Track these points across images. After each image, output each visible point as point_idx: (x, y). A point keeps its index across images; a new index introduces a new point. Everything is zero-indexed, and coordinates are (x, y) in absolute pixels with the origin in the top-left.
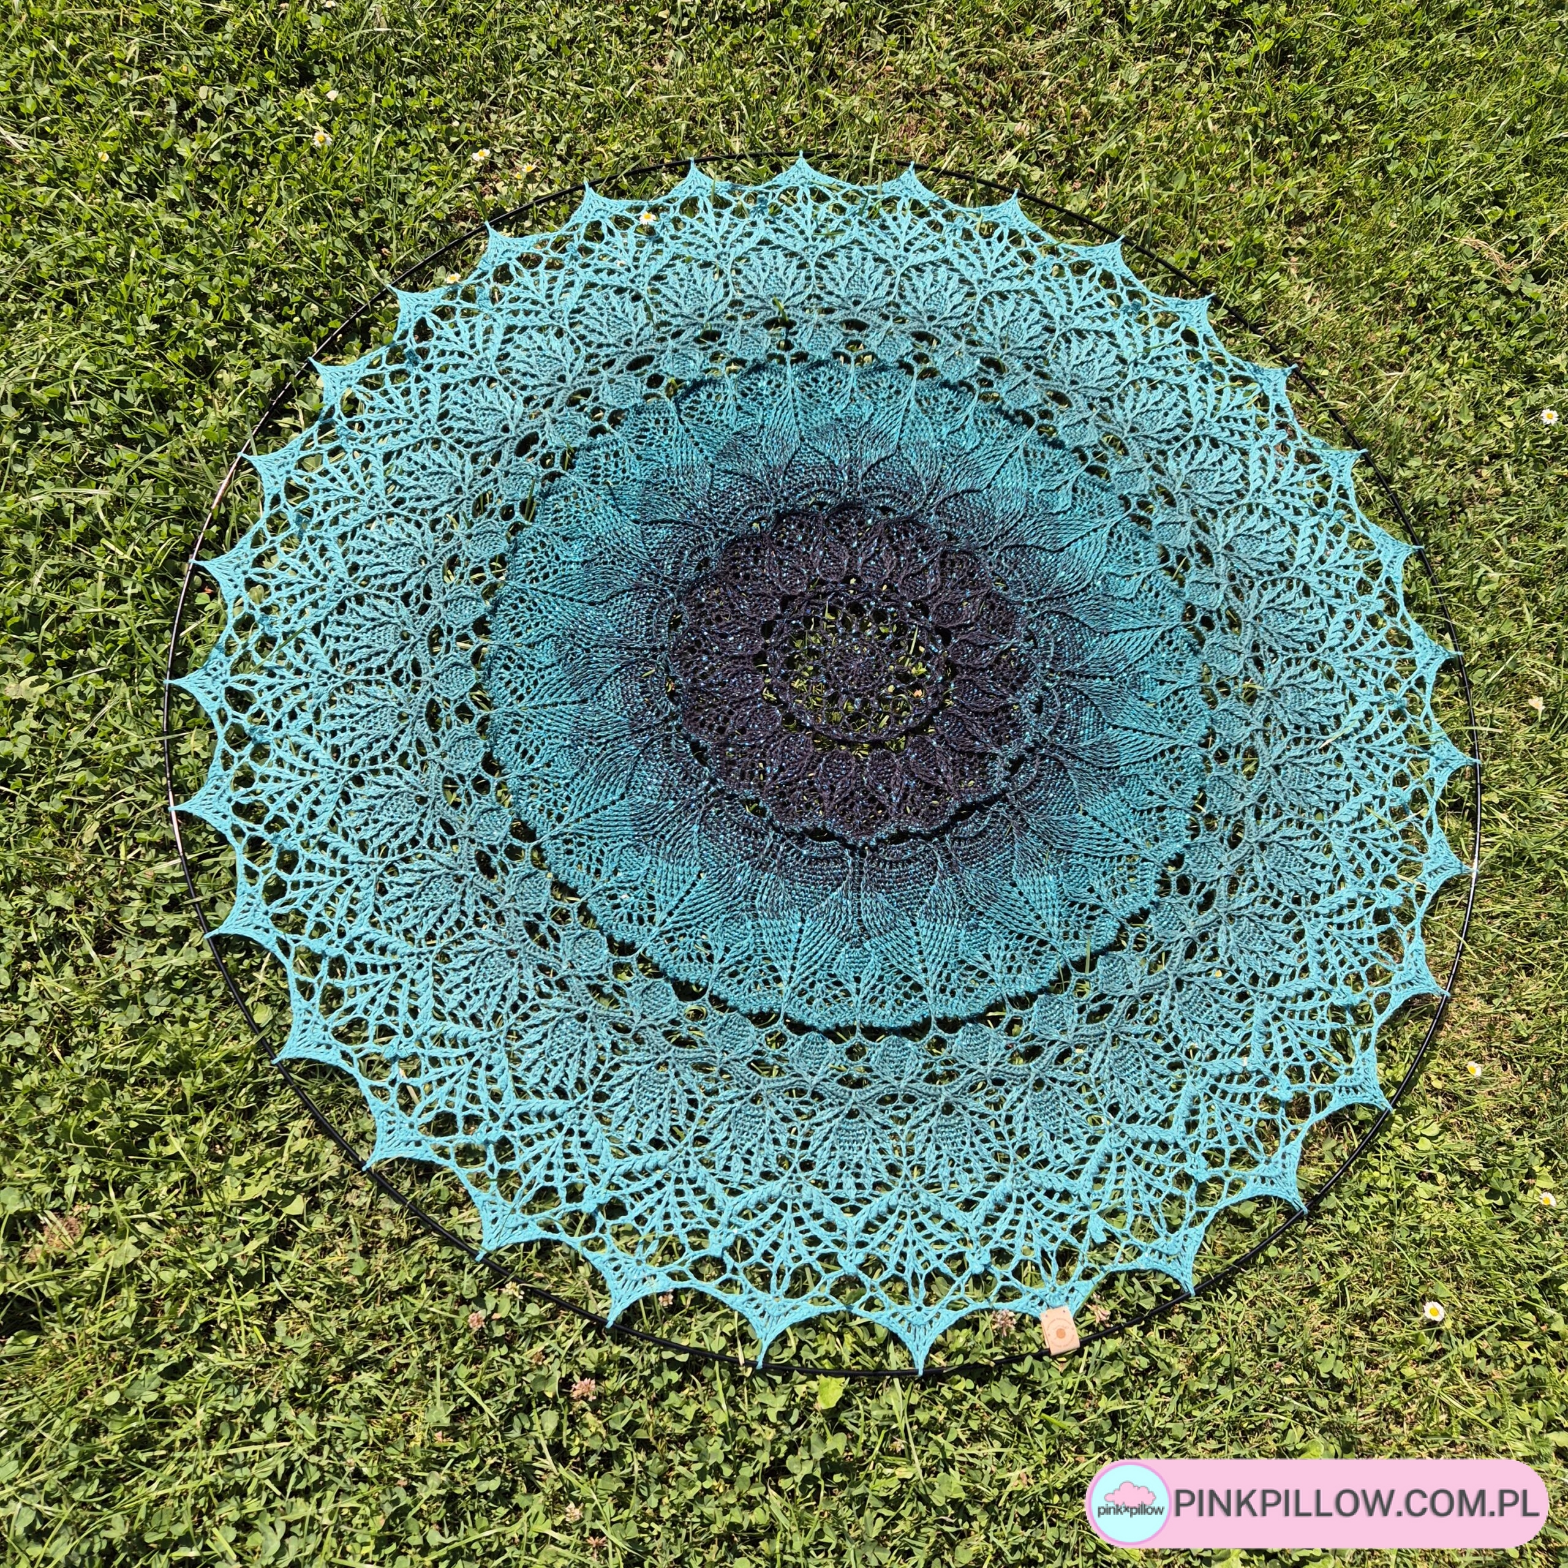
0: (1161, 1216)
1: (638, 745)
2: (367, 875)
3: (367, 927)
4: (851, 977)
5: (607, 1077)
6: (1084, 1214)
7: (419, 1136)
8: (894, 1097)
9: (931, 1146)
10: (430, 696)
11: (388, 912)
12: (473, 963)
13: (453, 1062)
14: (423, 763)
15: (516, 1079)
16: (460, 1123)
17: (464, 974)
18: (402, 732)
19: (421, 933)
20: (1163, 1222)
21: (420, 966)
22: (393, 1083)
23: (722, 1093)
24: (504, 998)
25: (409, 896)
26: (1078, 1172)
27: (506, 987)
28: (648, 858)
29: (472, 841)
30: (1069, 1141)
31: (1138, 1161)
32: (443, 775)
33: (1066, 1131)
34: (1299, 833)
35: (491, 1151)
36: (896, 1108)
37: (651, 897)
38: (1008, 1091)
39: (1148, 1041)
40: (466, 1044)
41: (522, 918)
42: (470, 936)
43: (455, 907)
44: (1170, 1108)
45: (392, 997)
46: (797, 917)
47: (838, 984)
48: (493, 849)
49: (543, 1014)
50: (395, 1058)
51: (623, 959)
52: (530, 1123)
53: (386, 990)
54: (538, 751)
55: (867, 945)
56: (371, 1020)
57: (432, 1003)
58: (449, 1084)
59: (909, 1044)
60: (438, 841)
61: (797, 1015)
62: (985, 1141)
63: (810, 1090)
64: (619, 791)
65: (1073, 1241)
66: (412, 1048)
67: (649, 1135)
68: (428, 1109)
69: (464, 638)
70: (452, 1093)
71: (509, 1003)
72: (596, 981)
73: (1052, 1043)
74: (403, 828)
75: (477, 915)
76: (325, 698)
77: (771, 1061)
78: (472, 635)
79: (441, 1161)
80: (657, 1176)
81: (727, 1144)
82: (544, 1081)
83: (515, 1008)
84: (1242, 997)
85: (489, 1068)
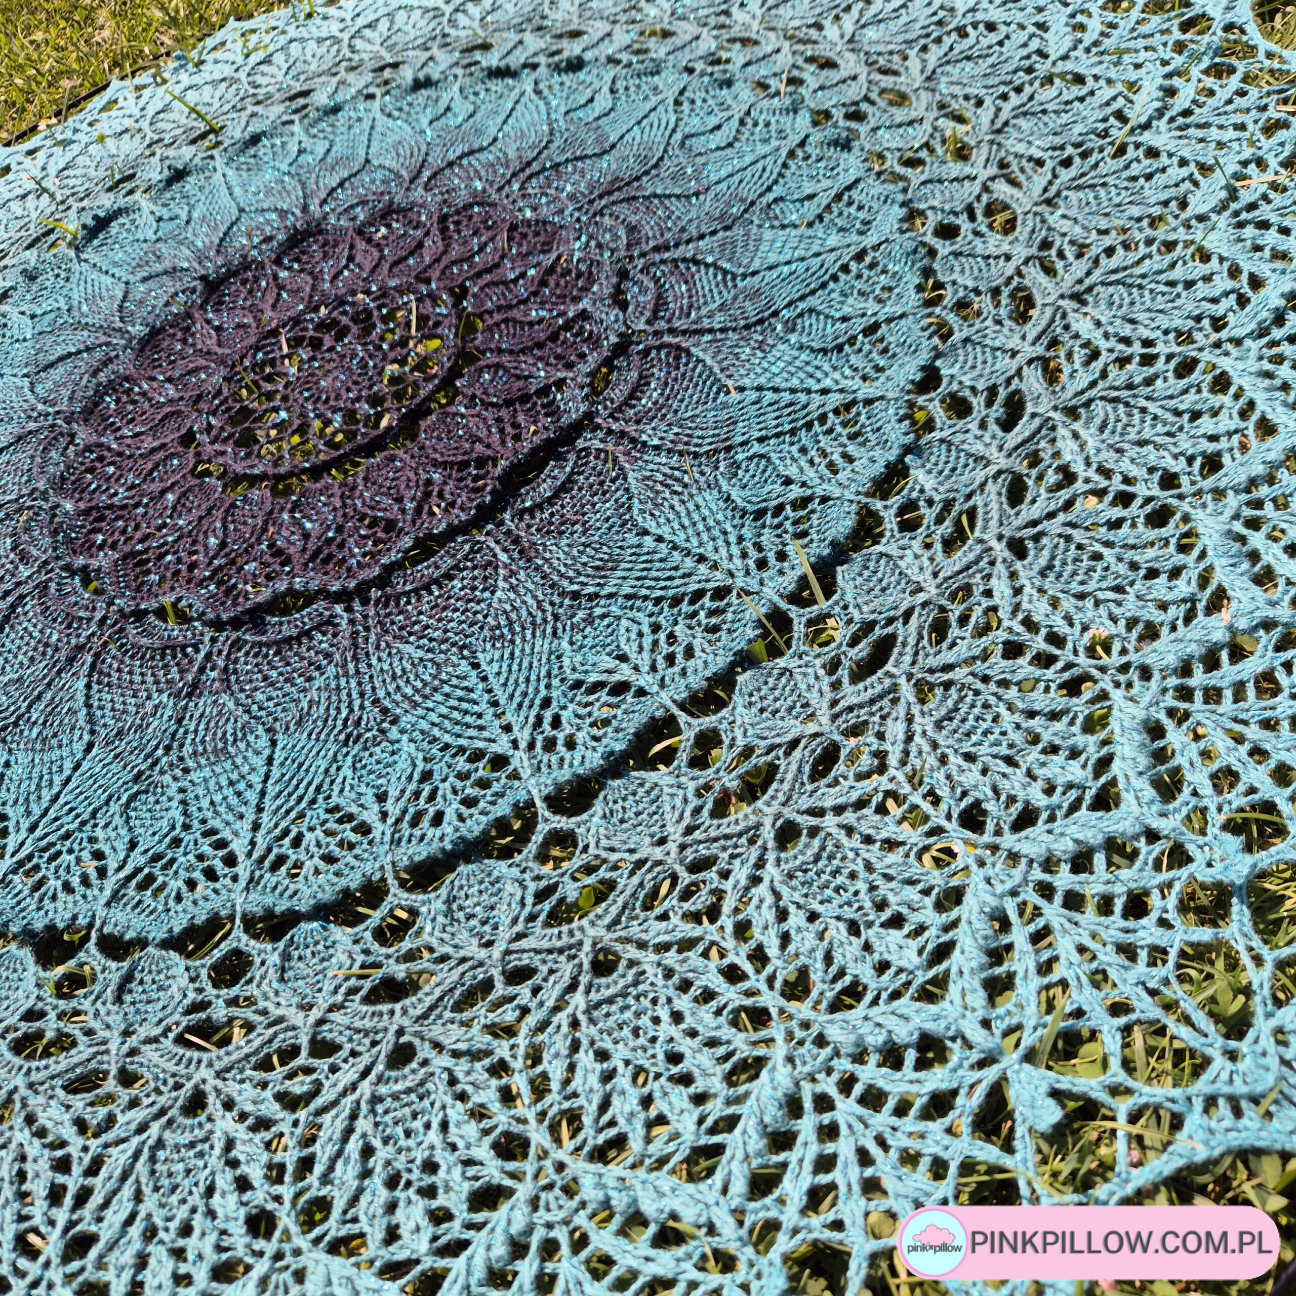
0: (1188, 1005)
5: (758, 956)
6: (991, 1074)
8: (487, 985)
9: (585, 1058)
20: (1200, 1018)
26: (941, 982)
30: (897, 921)
31: (1074, 901)
33: (881, 906)
34: (1133, 257)
38: (725, 875)
39: (998, 665)
44: (1104, 764)
55: (394, 733)
59: (501, 867)
62: (708, 995)
63: (304, 1041)
65: (989, 1153)
73: (794, 744)
84: (1160, 517)
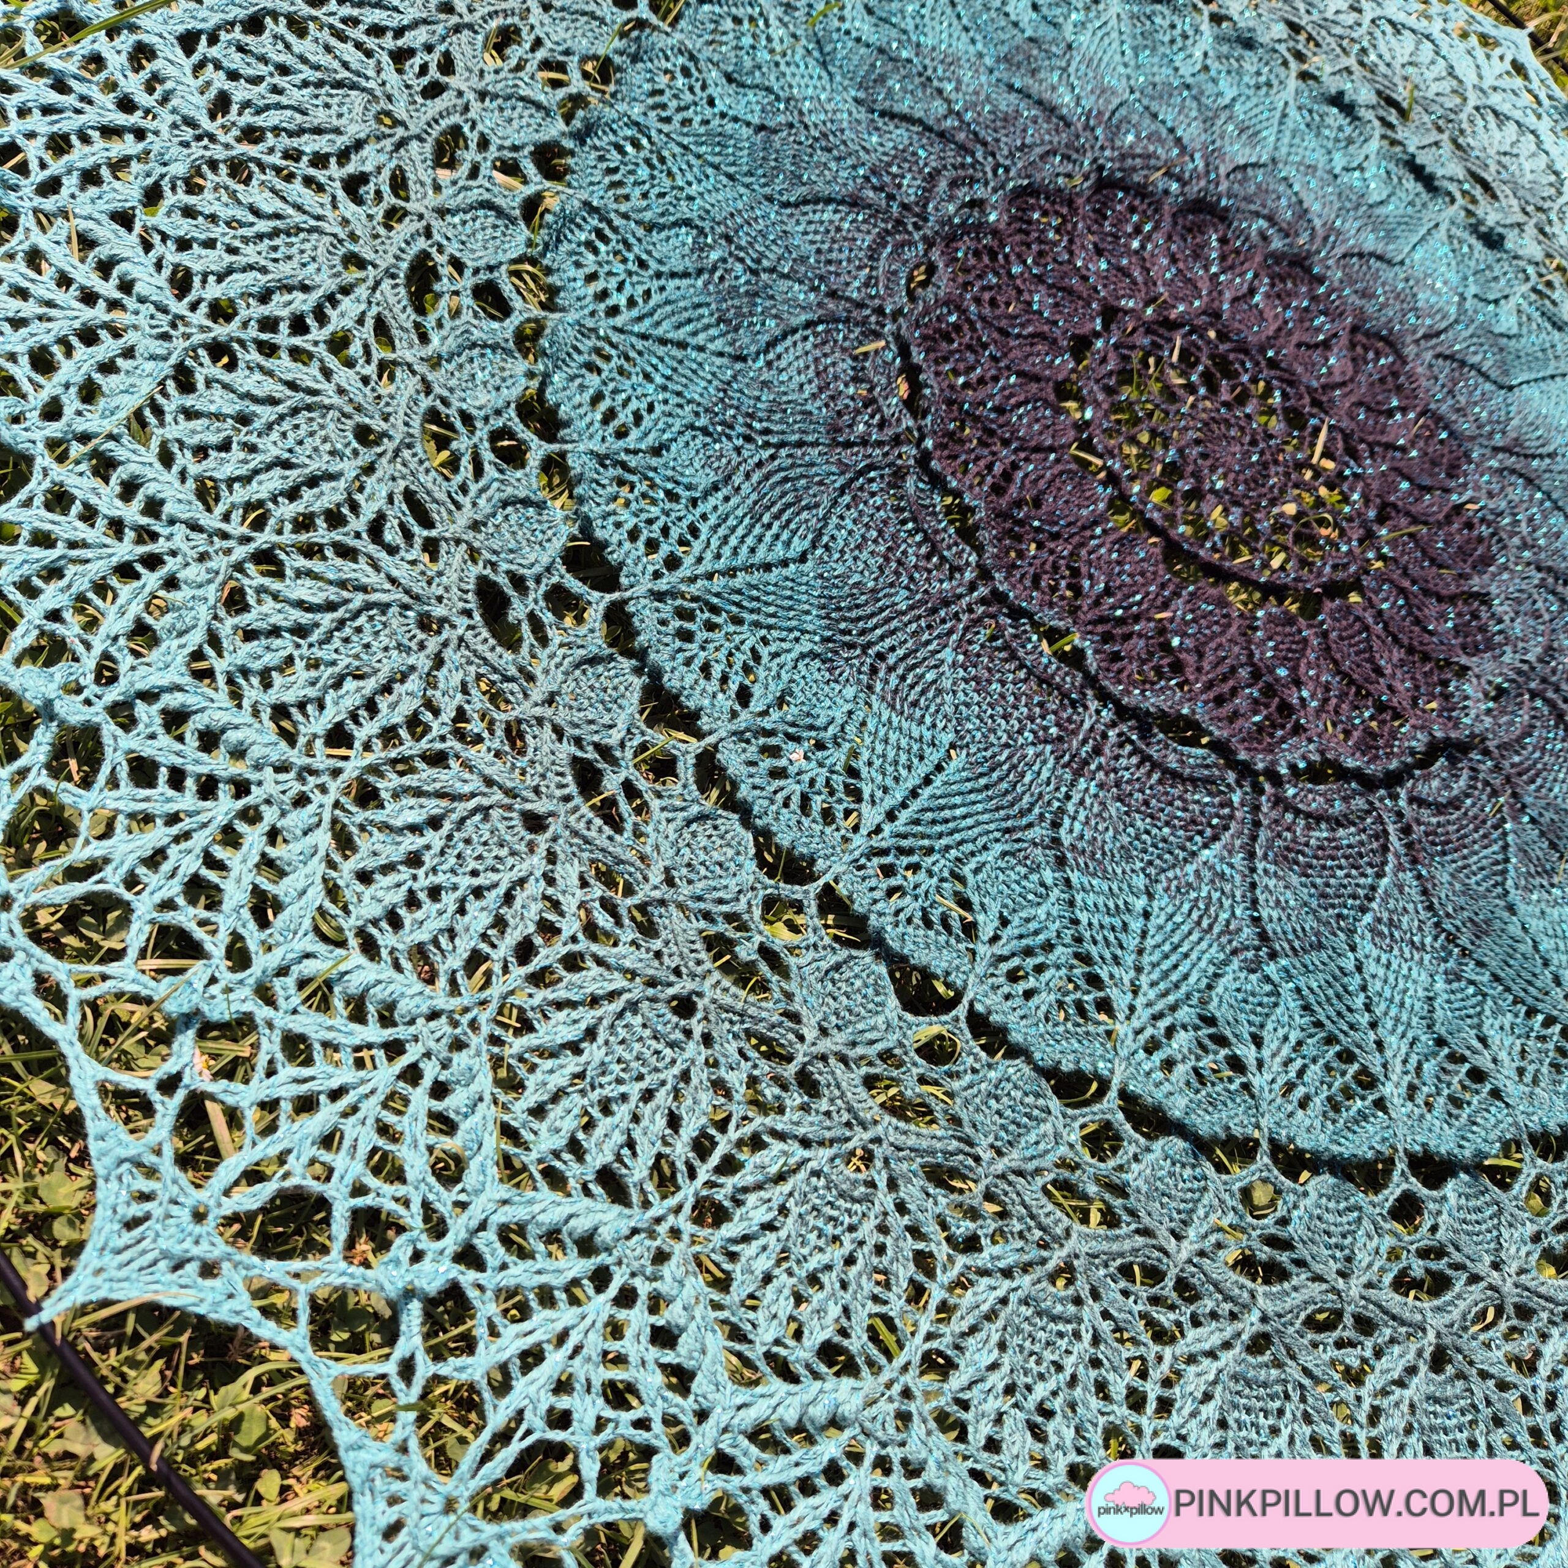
1: (844, 467)
2: (203, 557)
3: (178, 673)
4: (1245, 1031)
5: (729, 1165)
7: (214, 1246)
8: (1337, 1317)
10: (422, 243)
11: (240, 653)
12: (435, 823)
13: (346, 1057)
14: (383, 366)
15: (509, 1132)
16: (340, 1227)
17: (411, 843)
18: (346, 290)
19: (319, 724)
21: (301, 801)
22: (169, 1085)
23: (989, 1250)
24: (500, 923)
25: (301, 631)
27: (508, 898)
28: (850, 692)
29: (473, 554)
32: (426, 403)
35: (413, 1318)
36: (1340, 1344)
37: (853, 773)
40: (386, 1019)
41: (567, 749)
42: (438, 759)
43: (414, 684)
45: (211, 862)
46: (1140, 881)
47: (1221, 1041)
48: (519, 582)
49: (592, 980)
50: (189, 1019)
51: (788, 890)
52: (524, 1254)
53: (200, 840)
54: (638, 418)
55: (1270, 970)
56: (144, 907)
57: (317, 895)
58: (327, 1114)
59: (1358, 1198)
60: (391, 535)
61: (1150, 1092)
64: (798, 546)
66: (244, 1002)
67: (818, 1334)
68: (253, 1176)
69: (511, 168)
70: (328, 1141)
71: (512, 937)
72: (722, 927)
74: (313, 482)
75: (461, 715)
76: (179, 169)
77: (1092, 1189)
78: (529, 168)
79: (266, 1330)
80: (830, 1447)
81: (998, 1381)
82: (575, 1148)
83: (525, 951)
85: (440, 1090)
